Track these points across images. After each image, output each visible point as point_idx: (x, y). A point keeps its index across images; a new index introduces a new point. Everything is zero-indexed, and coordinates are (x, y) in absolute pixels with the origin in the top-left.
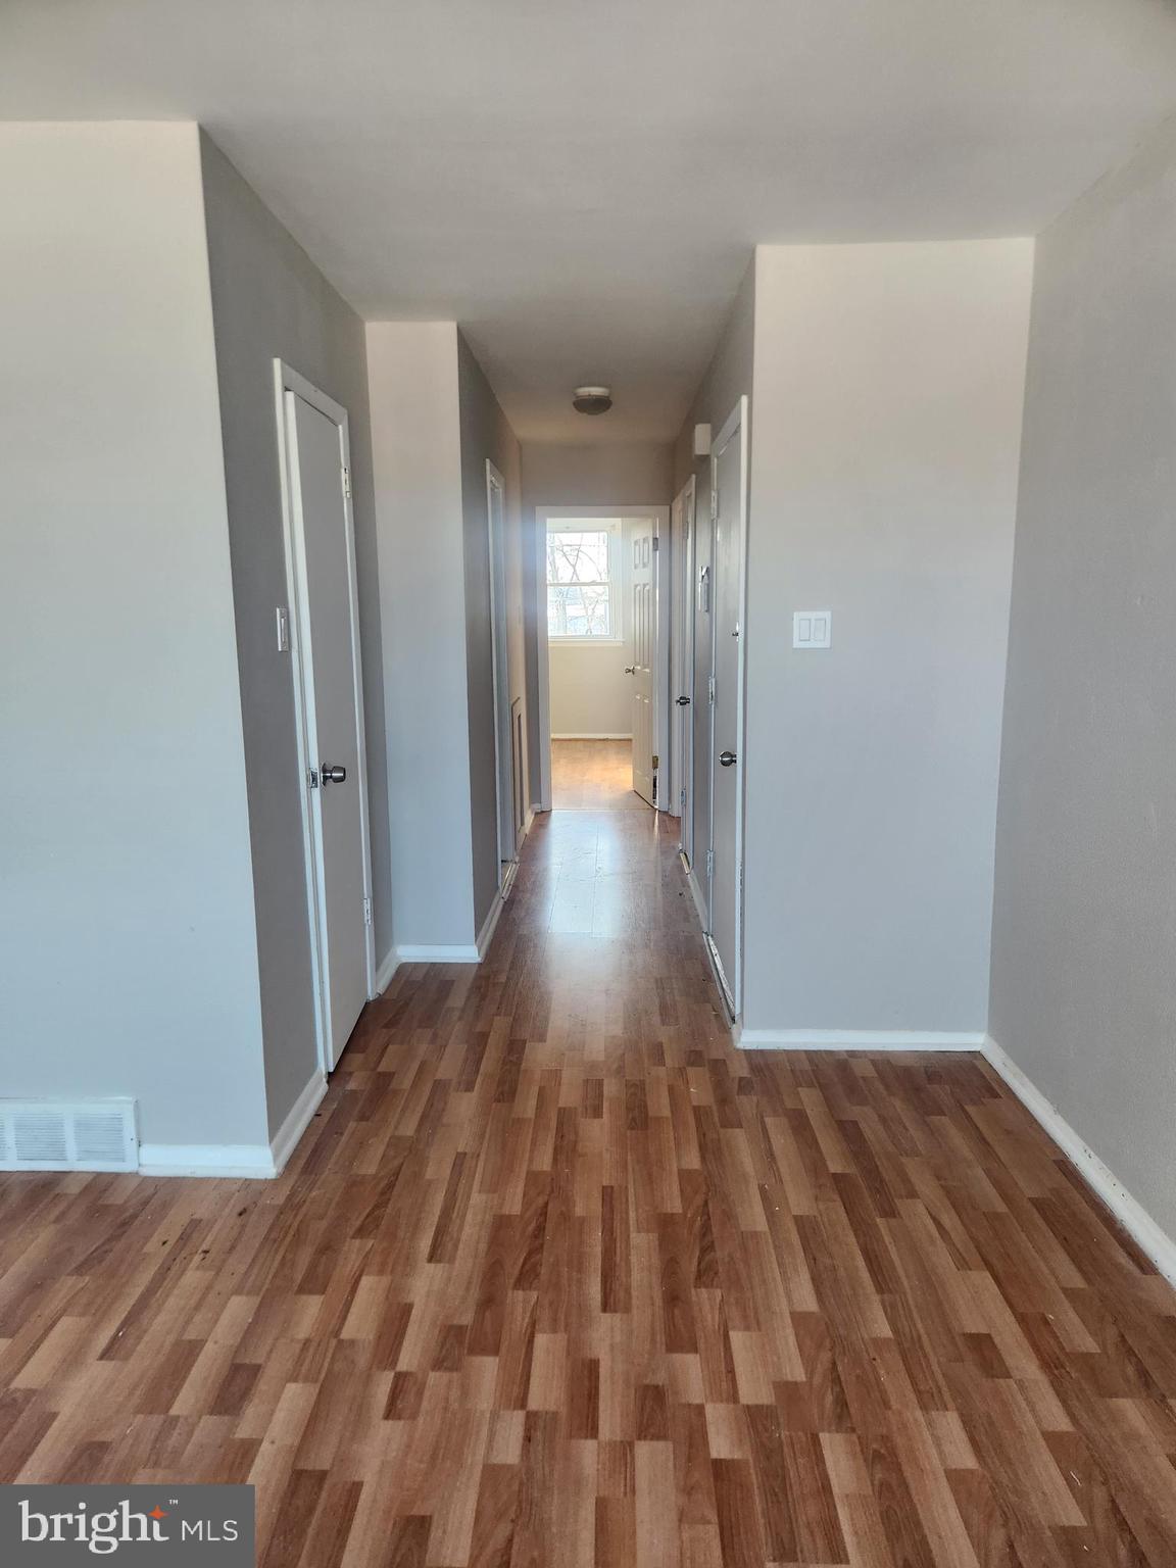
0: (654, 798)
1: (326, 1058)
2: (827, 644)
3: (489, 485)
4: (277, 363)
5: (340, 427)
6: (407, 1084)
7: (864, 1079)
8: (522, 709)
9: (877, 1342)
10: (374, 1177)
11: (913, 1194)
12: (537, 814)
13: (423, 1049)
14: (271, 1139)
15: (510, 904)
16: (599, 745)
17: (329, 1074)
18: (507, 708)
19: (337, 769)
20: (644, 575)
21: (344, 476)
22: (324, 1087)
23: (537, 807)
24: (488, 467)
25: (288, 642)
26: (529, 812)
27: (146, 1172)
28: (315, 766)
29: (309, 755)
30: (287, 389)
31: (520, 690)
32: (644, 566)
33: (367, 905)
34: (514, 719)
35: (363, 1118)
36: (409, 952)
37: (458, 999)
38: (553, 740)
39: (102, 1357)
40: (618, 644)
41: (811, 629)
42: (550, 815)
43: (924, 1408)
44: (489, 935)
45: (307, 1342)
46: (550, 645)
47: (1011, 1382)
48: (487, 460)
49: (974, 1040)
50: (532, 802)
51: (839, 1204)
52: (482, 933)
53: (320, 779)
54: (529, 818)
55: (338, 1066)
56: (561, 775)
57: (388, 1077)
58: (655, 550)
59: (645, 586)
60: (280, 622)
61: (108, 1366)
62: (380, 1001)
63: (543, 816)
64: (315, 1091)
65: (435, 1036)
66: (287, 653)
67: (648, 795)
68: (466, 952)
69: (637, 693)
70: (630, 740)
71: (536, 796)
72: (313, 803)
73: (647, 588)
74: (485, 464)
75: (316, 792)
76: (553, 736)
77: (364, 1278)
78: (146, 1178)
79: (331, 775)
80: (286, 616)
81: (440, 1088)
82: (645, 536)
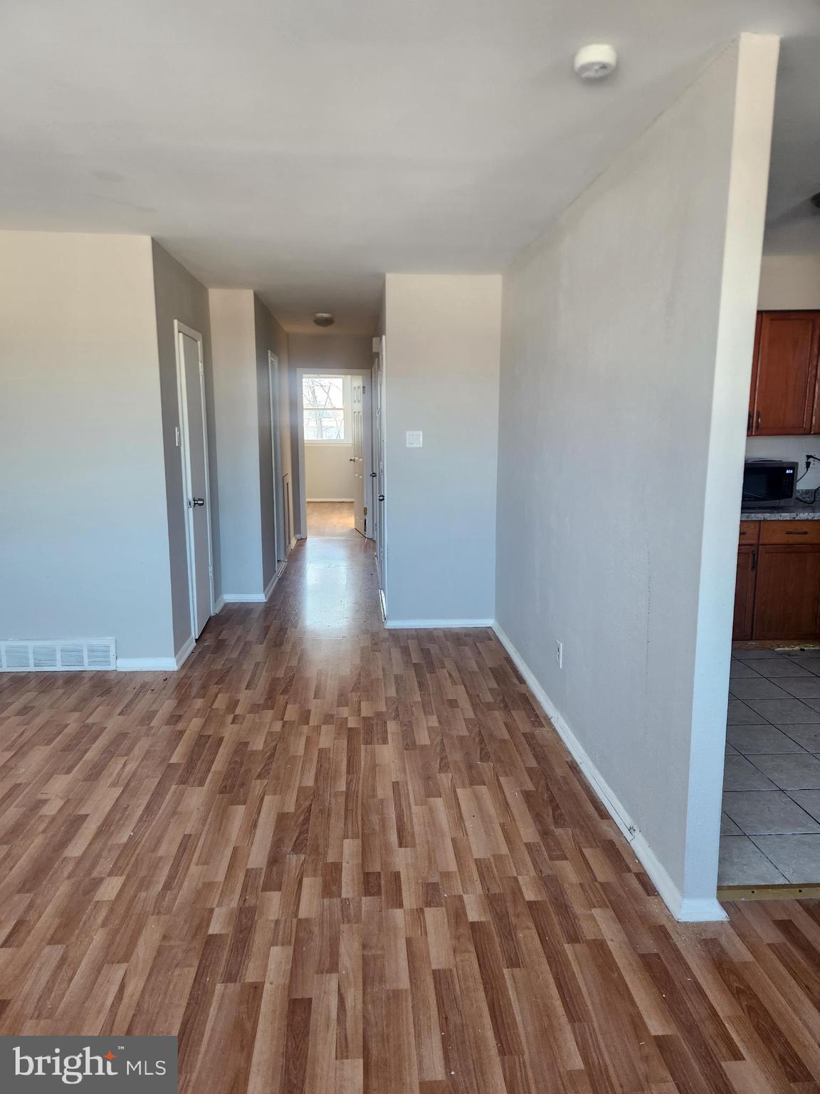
0: (365, 531)
1: (195, 633)
2: (421, 445)
3: (270, 361)
4: (176, 322)
5: (199, 343)
6: (233, 643)
7: (438, 637)
8: (289, 479)
9: (415, 703)
10: (220, 670)
11: (444, 667)
12: (298, 540)
13: (239, 633)
14: (175, 655)
15: (281, 580)
16: (338, 505)
17: (196, 640)
18: (280, 478)
19: (200, 500)
20: (358, 407)
21: (201, 365)
22: (194, 644)
23: (298, 536)
24: (269, 354)
25: (180, 443)
26: (294, 538)
27: (119, 670)
28: (190, 497)
29: (188, 494)
30: (179, 332)
31: (288, 469)
32: (359, 401)
33: (211, 569)
34: (284, 486)
35: (213, 653)
36: (230, 598)
37: (255, 615)
38: (308, 502)
39: (119, 715)
40: (349, 445)
41: (415, 439)
42: (305, 541)
43: (425, 715)
44: (271, 590)
45: (199, 710)
46: (305, 445)
47: (459, 709)
48: (269, 351)
49: (489, 622)
50: (295, 534)
51: (413, 671)
52: (267, 589)
53: (192, 505)
54: (294, 542)
55: (199, 637)
56: (312, 520)
57: (224, 641)
58: (364, 393)
59: (359, 412)
60: (177, 433)
61: (121, 718)
62: (217, 616)
63: (301, 542)
64: (190, 645)
65: (245, 627)
66: (179, 447)
67: (362, 530)
68: (259, 597)
69: (355, 473)
70: (353, 502)
71: (298, 529)
72: (189, 514)
73: (360, 414)
74: (268, 353)
75: (191, 510)
76: (308, 500)
77: (219, 695)
78: (120, 672)
79: (198, 503)
80: (179, 430)
81: (247, 644)
82: (358, 385)
